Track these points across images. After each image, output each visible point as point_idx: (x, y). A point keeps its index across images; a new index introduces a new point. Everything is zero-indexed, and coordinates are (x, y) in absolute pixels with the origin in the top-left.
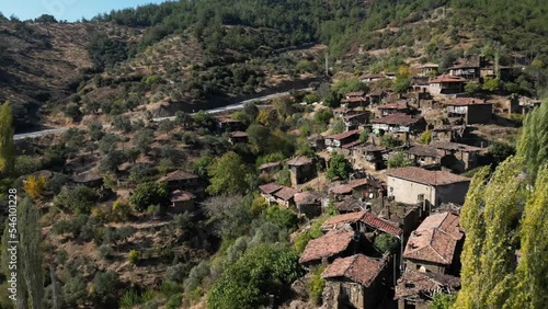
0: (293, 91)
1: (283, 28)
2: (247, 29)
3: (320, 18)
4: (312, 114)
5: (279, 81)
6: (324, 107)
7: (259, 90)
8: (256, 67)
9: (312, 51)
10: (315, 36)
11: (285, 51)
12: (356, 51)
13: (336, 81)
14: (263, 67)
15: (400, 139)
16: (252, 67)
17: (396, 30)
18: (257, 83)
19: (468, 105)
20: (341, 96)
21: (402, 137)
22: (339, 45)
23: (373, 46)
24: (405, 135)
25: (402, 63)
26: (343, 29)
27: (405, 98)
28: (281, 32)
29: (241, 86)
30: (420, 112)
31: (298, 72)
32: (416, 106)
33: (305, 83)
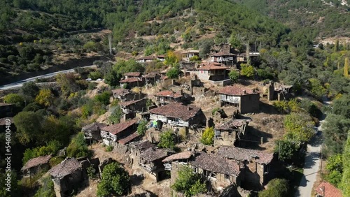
0: (78, 68)
1: (76, 15)
2: (42, 14)
3: (106, 11)
4: (95, 91)
5: (66, 59)
6: (105, 85)
7: (45, 67)
8: (45, 46)
9: (99, 34)
10: (102, 23)
11: (76, 33)
12: (133, 36)
13: (118, 59)
14: (51, 47)
15: (180, 133)
16: (40, 46)
17: (160, 22)
18: (44, 61)
19: (241, 96)
20: (121, 76)
21: (182, 132)
22: (120, 30)
23: (145, 33)
24: (184, 130)
25: (169, 48)
26: (123, 20)
27: (178, 84)
28: (74, 18)
29: (25, 64)
30: (193, 99)
31: (85, 51)
32: (189, 93)
33: (90, 61)
